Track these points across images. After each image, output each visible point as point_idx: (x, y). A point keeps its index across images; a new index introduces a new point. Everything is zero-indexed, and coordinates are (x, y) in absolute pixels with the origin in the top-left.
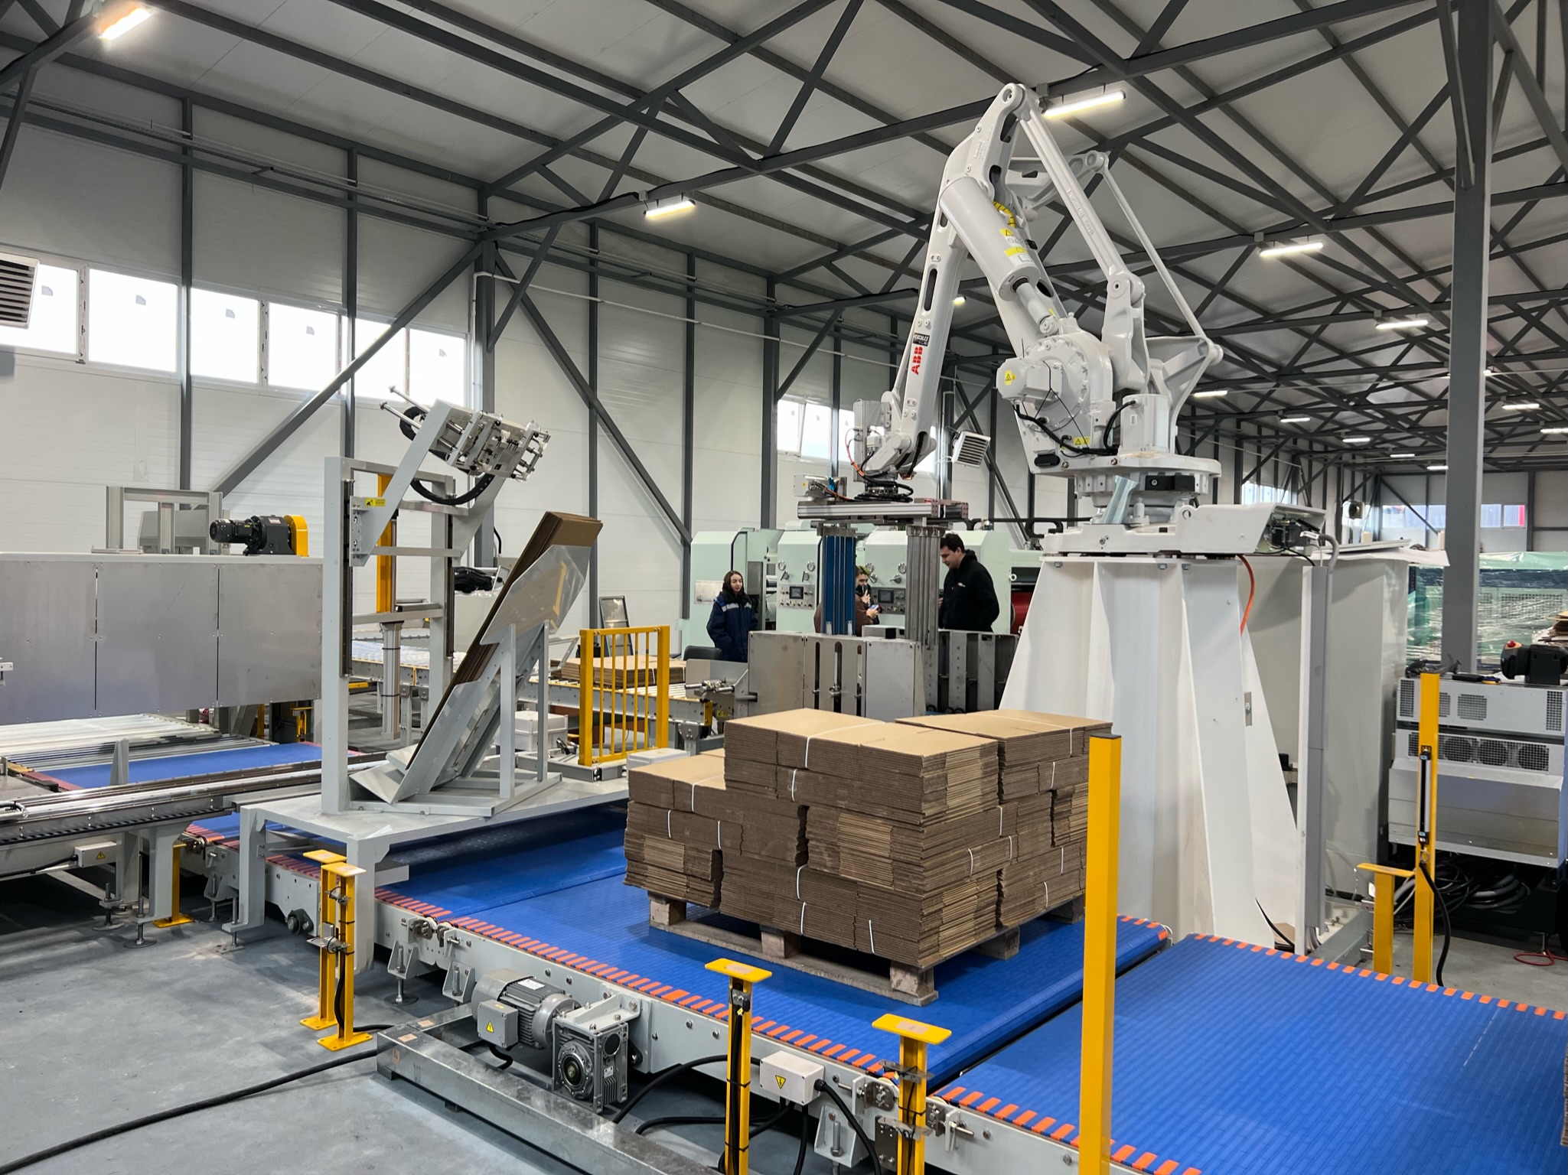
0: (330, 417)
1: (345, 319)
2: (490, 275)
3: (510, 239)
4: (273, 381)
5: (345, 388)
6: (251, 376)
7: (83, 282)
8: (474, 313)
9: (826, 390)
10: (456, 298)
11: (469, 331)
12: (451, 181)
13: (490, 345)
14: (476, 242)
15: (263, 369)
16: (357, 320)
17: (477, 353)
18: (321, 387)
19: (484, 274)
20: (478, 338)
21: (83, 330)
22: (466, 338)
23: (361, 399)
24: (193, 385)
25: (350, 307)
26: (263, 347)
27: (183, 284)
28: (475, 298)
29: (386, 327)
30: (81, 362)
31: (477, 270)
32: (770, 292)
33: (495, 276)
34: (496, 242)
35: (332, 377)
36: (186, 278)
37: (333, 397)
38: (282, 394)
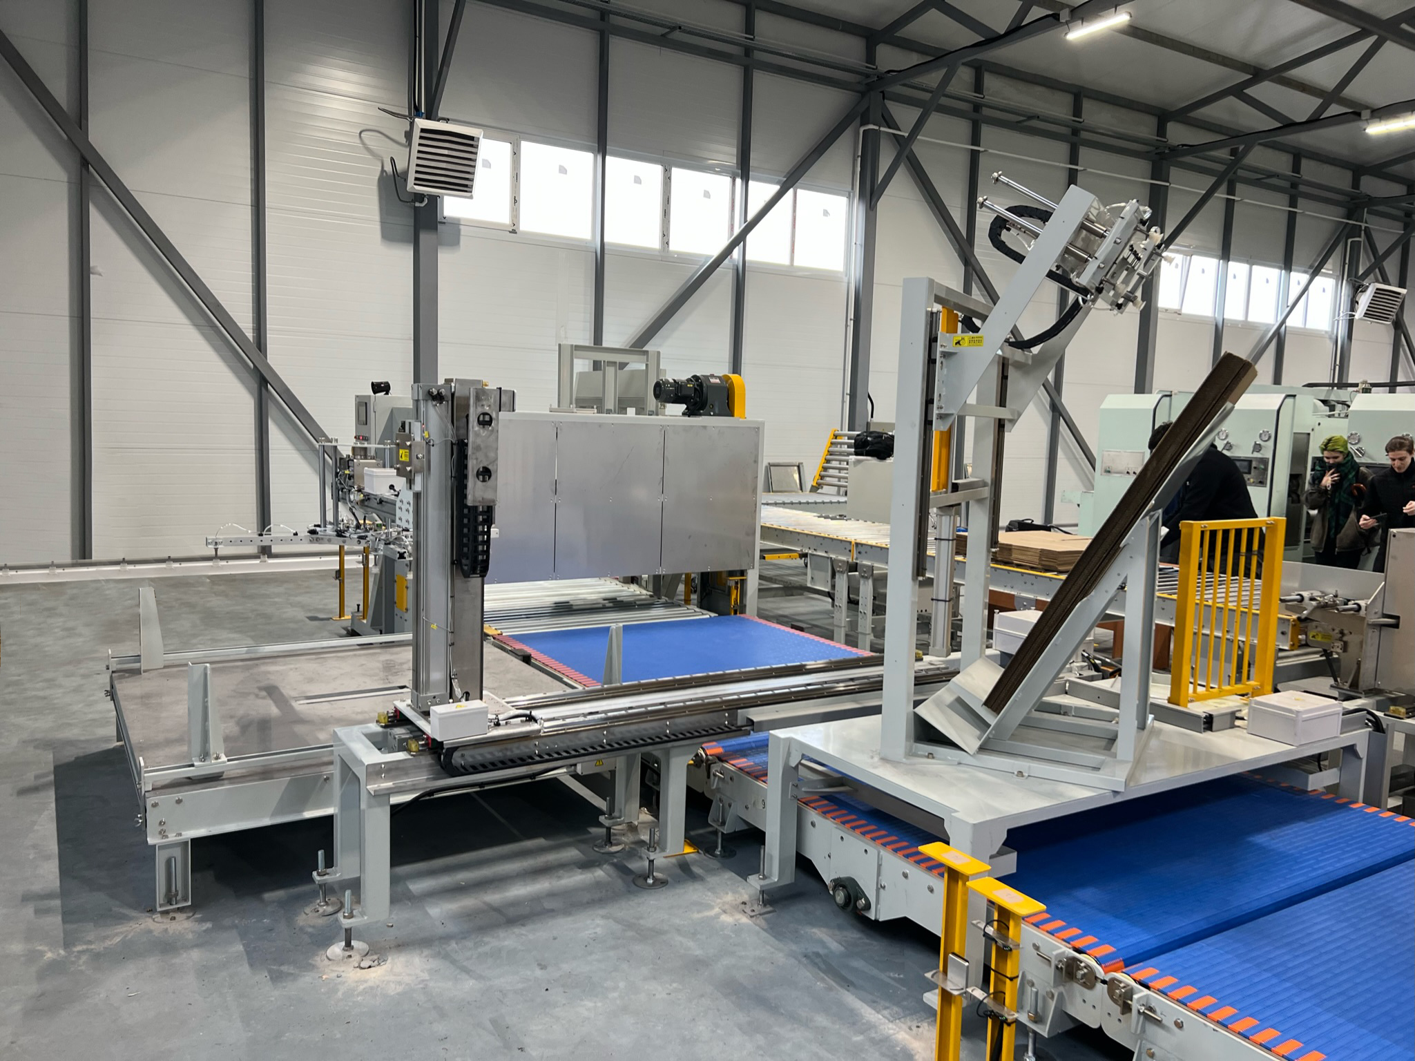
0: (723, 281)
1: (738, 181)
2: (876, 128)
3: (898, 89)
4: (675, 246)
5: (736, 253)
6: (654, 243)
7: (516, 154)
8: (859, 169)
9: (1216, 241)
10: (841, 157)
11: (853, 189)
12: (842, 31)
13: (872, 203)
14: (863, 94)
15: (665, 235)
16: (751, 182)
17: (859, 210)
18: (715, 252)
19: (871, 127)
20: (862, 195)
21: (515, 201)
22: (849, 197)
23: (751, 262)
24: (606, 252)
25: (744, 170)
26: (666, 213)
27: (599, 152)
28: (860, 154)
29: (775, 188)
30: (514, 232)
31: (862, 124)
32: (1161, 131)
33: (882, 129)
34: (883, 92)
35: (724, 242)
36: (601, 147)
37: (726, 261)
38: (684, 259)
